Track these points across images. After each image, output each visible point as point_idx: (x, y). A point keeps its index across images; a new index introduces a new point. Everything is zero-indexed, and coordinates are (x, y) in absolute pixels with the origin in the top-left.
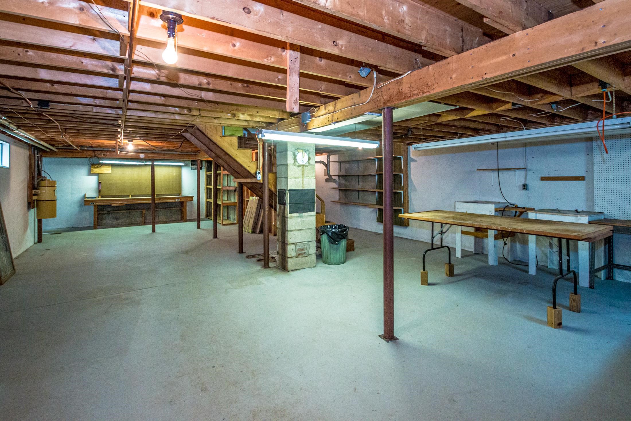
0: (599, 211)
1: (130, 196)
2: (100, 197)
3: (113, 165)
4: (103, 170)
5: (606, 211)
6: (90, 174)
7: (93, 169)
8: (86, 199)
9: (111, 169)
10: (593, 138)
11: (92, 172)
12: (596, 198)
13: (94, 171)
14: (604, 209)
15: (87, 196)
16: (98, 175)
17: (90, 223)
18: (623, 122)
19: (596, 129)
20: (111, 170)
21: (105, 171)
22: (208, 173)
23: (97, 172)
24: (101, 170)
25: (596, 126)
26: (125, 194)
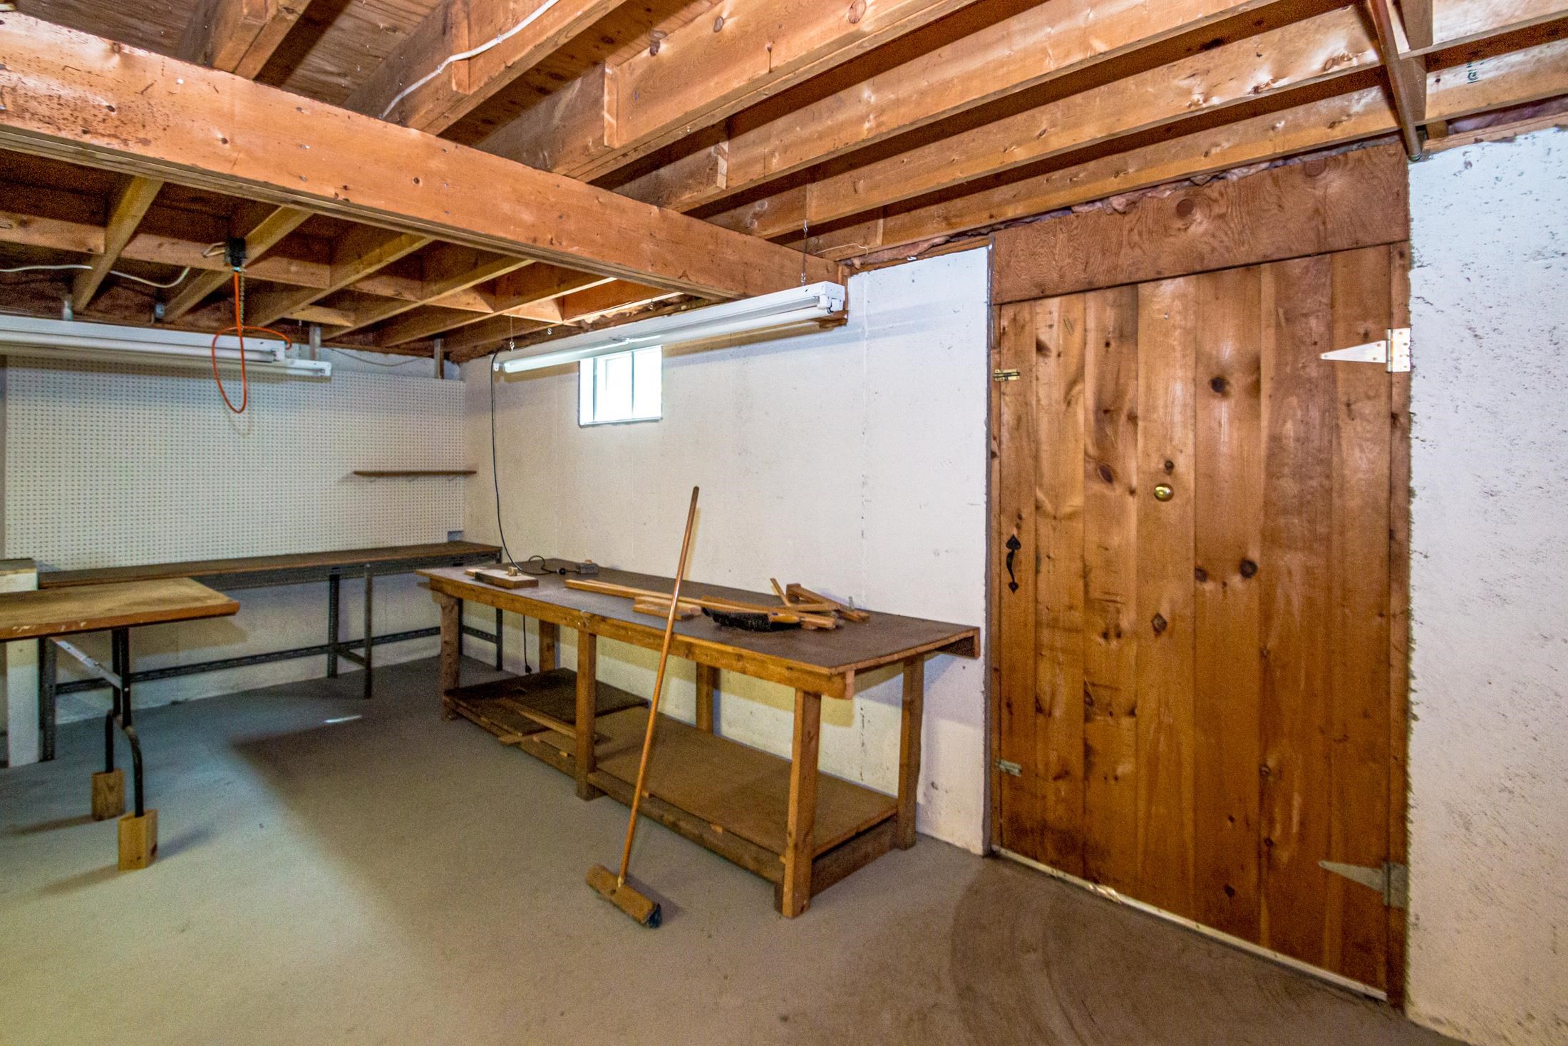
0: (19, 556)
5: (37, 554)
10: (8, 359)
12: (12, 522)
14: (31, 550)
18: (262, 348)
19: (208, 353)
25: (210, 344)
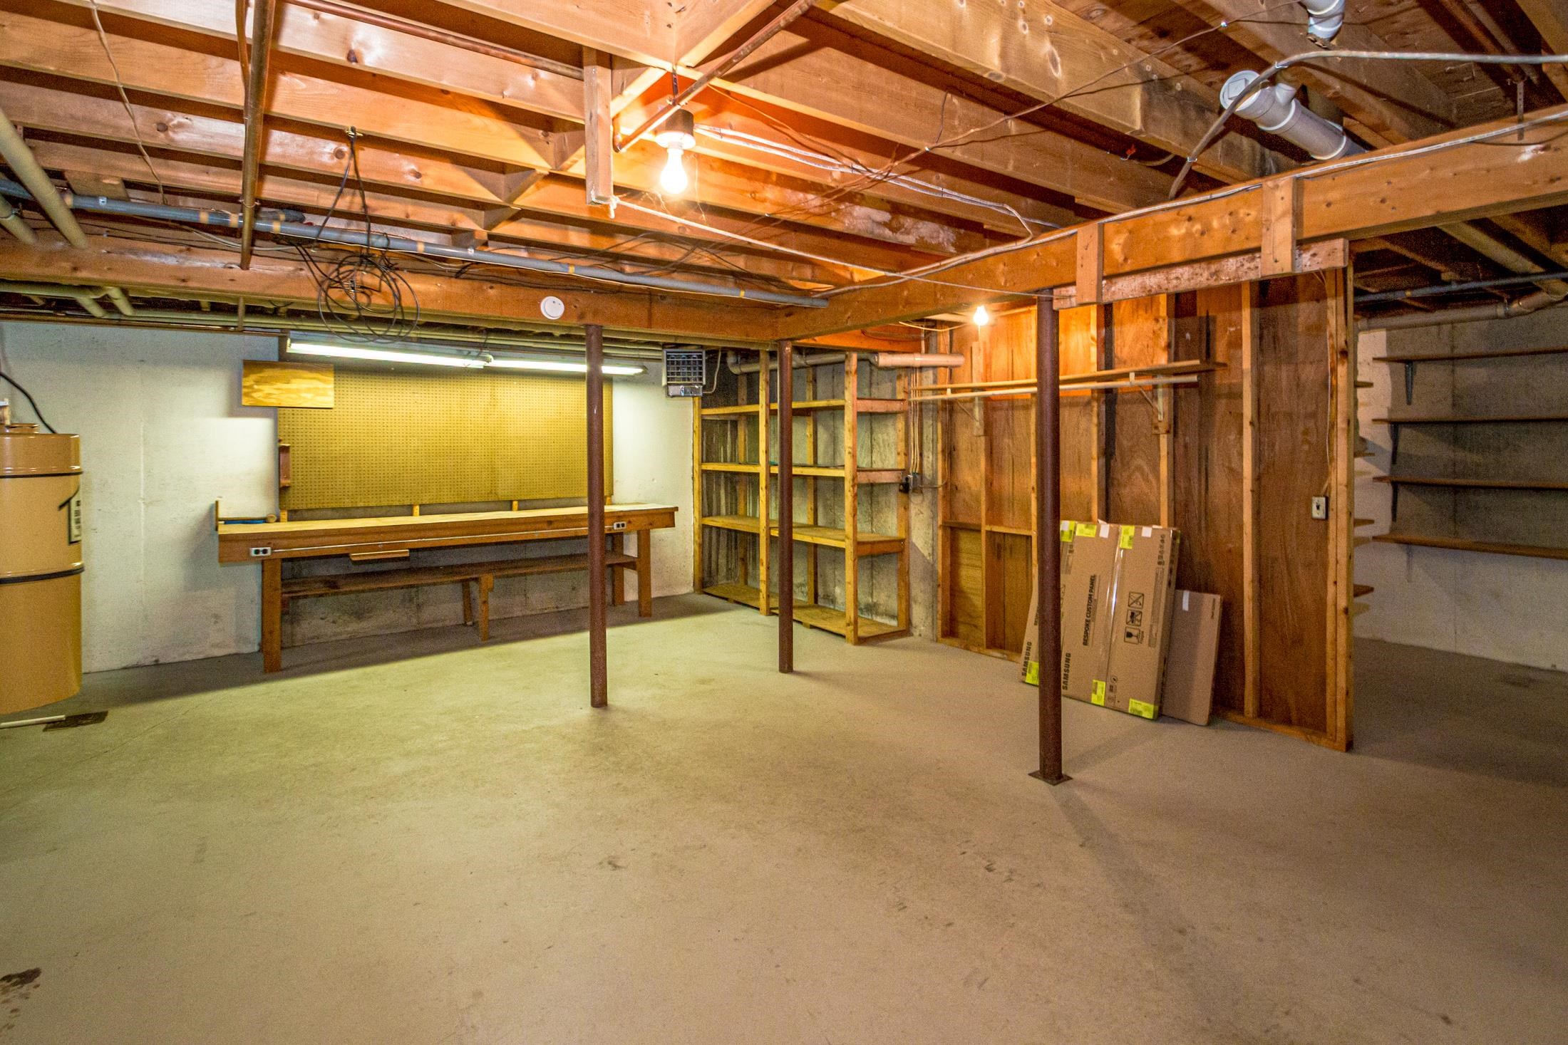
1: (417, 509)
2: (284, 515)
3: (343, 369)
4: (298, 391)
6: (237, 407)
7: (250, 387)
8: (224, 529)
9: (332, 386)
11: (245, 401)
13: (255, 395)
15: (223, 513)
16: (273, 412)
17: (240, 639)
20: (332, 393)
21: (309, 396)
22: (707, 412)
23: (273, 402)
24: (289, 391)
26: (396, 500)
